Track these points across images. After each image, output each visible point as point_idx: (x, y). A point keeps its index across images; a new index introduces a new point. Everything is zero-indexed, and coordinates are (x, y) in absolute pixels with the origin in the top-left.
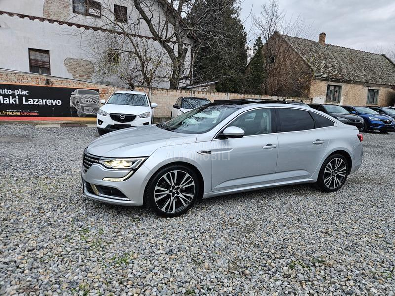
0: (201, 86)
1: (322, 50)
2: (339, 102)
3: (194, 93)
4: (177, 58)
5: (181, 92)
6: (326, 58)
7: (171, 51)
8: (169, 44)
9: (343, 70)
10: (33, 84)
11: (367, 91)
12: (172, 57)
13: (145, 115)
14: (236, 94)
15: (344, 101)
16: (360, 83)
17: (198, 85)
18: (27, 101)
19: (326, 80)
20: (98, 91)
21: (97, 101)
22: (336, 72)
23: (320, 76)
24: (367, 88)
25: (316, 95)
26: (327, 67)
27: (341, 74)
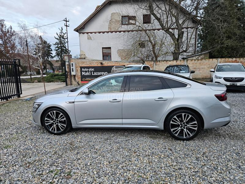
0: (196, 56)
4: (177, 39)
10: (96, 65)
12: (174, 39)
17: (193, 55)
18: (93, 74)
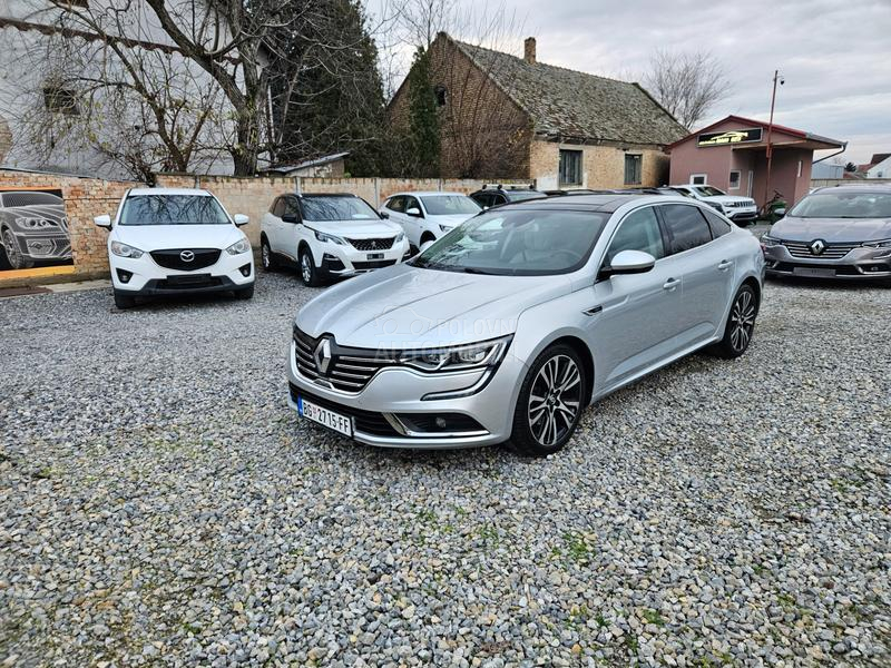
0: (314, 166)
1: (535, 76)
2: (580, 184)
3: (303, 182)
4: (247, 98)
5: (272, 183)
6: (545, 93)
7: (228, 82)
8: (222, 64)
9: (580, 117)
11: (623, 158)
12: (235, 98)
13: (240, 247)
14: (393, 180)
15: (589, 182)
16: (612, 142)
17: (305, 164)
19: (556, 139)
20: (58, 193)
21: (59, 221)
22: (570, 121)
23: (546, 132)
24: (624, 153)
25: (542, 172)
26: (551, 111)
27: (578, 126)
